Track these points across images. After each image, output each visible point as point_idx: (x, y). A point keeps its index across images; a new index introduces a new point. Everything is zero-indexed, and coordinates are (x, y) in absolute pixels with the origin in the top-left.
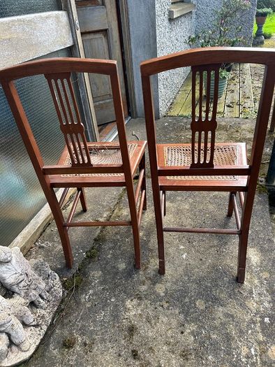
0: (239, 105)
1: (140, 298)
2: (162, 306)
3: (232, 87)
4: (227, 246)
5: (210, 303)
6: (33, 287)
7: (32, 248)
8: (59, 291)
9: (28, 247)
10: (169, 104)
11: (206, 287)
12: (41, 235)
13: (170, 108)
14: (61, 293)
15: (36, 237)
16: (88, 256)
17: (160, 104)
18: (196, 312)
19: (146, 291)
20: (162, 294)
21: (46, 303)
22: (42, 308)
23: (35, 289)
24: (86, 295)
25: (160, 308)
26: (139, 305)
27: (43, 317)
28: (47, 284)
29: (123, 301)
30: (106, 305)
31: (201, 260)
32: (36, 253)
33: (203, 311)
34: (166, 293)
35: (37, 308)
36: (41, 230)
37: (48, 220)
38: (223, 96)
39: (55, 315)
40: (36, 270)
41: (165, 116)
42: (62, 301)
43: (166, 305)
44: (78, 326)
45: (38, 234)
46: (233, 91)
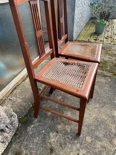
0: (111, 38)
1: (57, 132)
2: (69, 138)
3: (108, 29)
4: (103, 109)
5: (94, 139)
6: (2, 122)
7: (6, 100)
8: (16, 124)
9: (4, 99)
10: (78, 35)
11: (92, 130)
12: (11, 93)
13: (78, 37)
14: (18, 125)
15: (8, 94)
16: (33, 106)
17: (74, 34)
18: (86, 143)
19: (61, 128)
20: (69, 131)
21: (9, 130)
22: (6, 132)
23: (3, 123)
24: (30, 127)
25: (67, 139)
26: (57, 136)
27: (7, 138)
28: (11, 120)
29: (49, 133)
30: (40, 134)
31: (90, 114)
32: (8, 102)
33: (90, 143)
34: (71, 130)
35: (4, 132)
36: (11, 91)
37: (15, 86)
38: (104, 33)
39: (13, 137)
40: (6, 112)
41: (76, 40)
42: (18, 129)
43: (70, 138)
44: (24, 144)
45: (9, 93)
46: (108, 31)
